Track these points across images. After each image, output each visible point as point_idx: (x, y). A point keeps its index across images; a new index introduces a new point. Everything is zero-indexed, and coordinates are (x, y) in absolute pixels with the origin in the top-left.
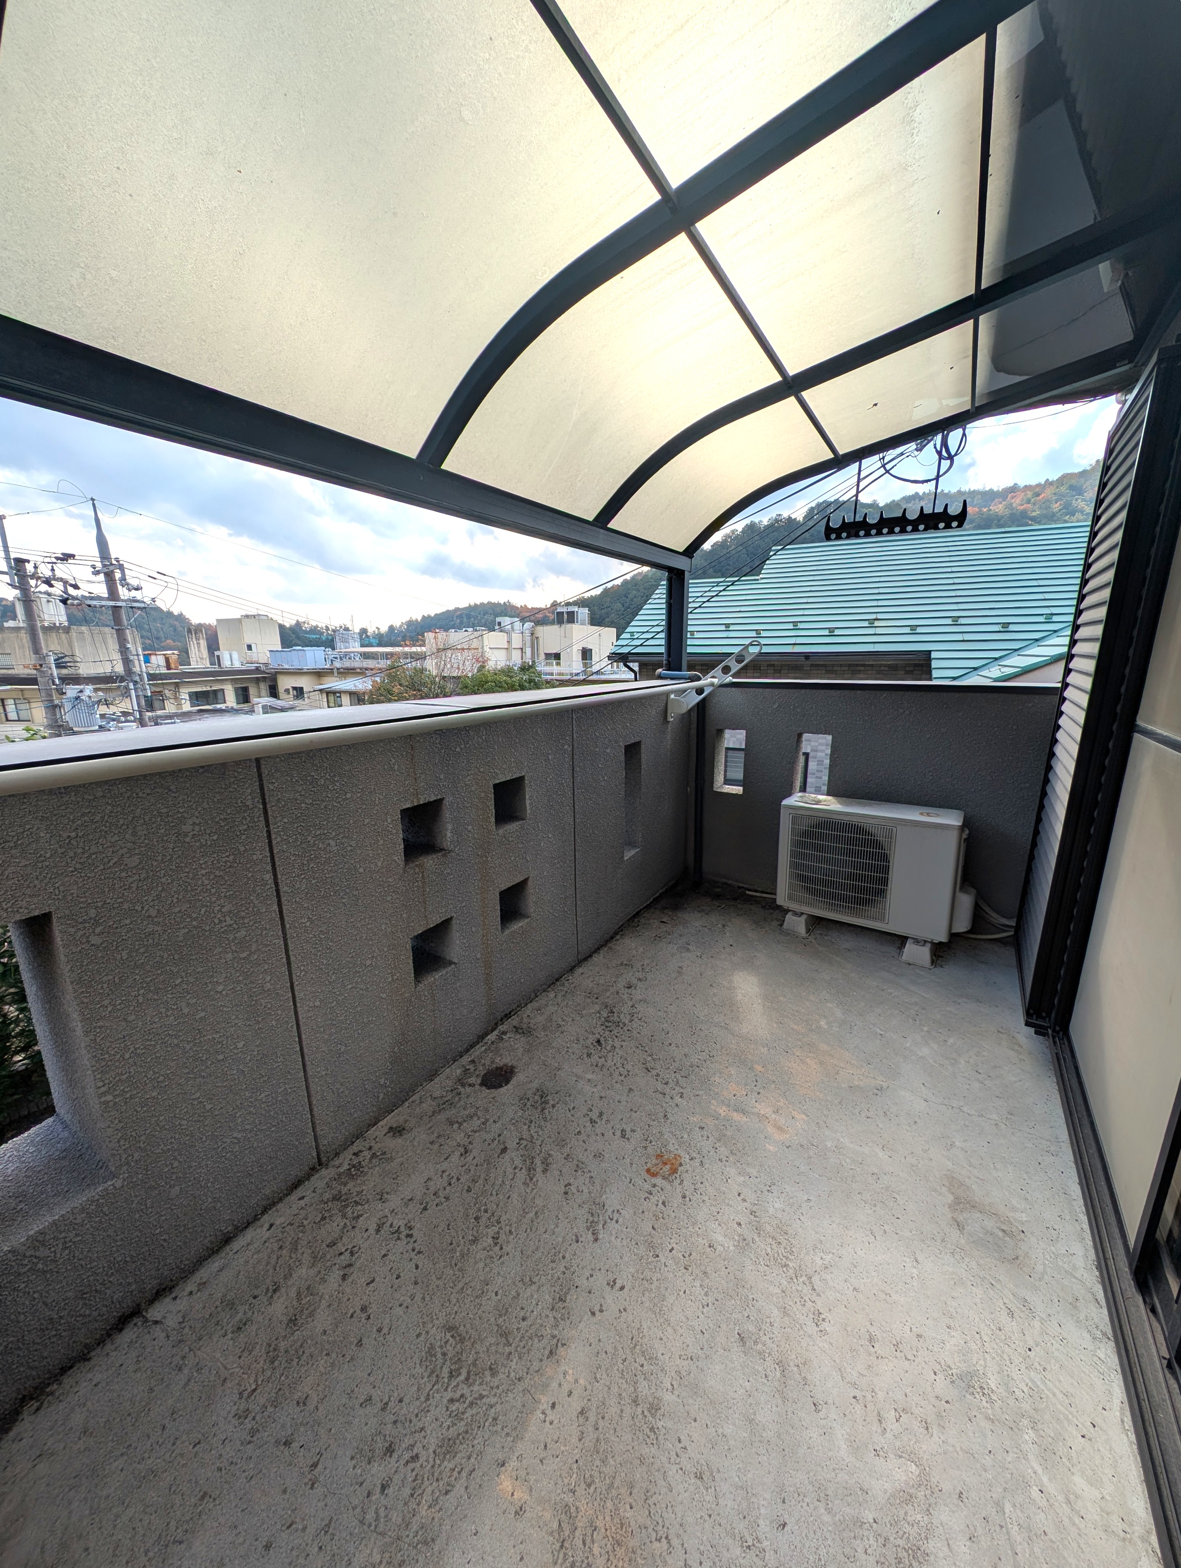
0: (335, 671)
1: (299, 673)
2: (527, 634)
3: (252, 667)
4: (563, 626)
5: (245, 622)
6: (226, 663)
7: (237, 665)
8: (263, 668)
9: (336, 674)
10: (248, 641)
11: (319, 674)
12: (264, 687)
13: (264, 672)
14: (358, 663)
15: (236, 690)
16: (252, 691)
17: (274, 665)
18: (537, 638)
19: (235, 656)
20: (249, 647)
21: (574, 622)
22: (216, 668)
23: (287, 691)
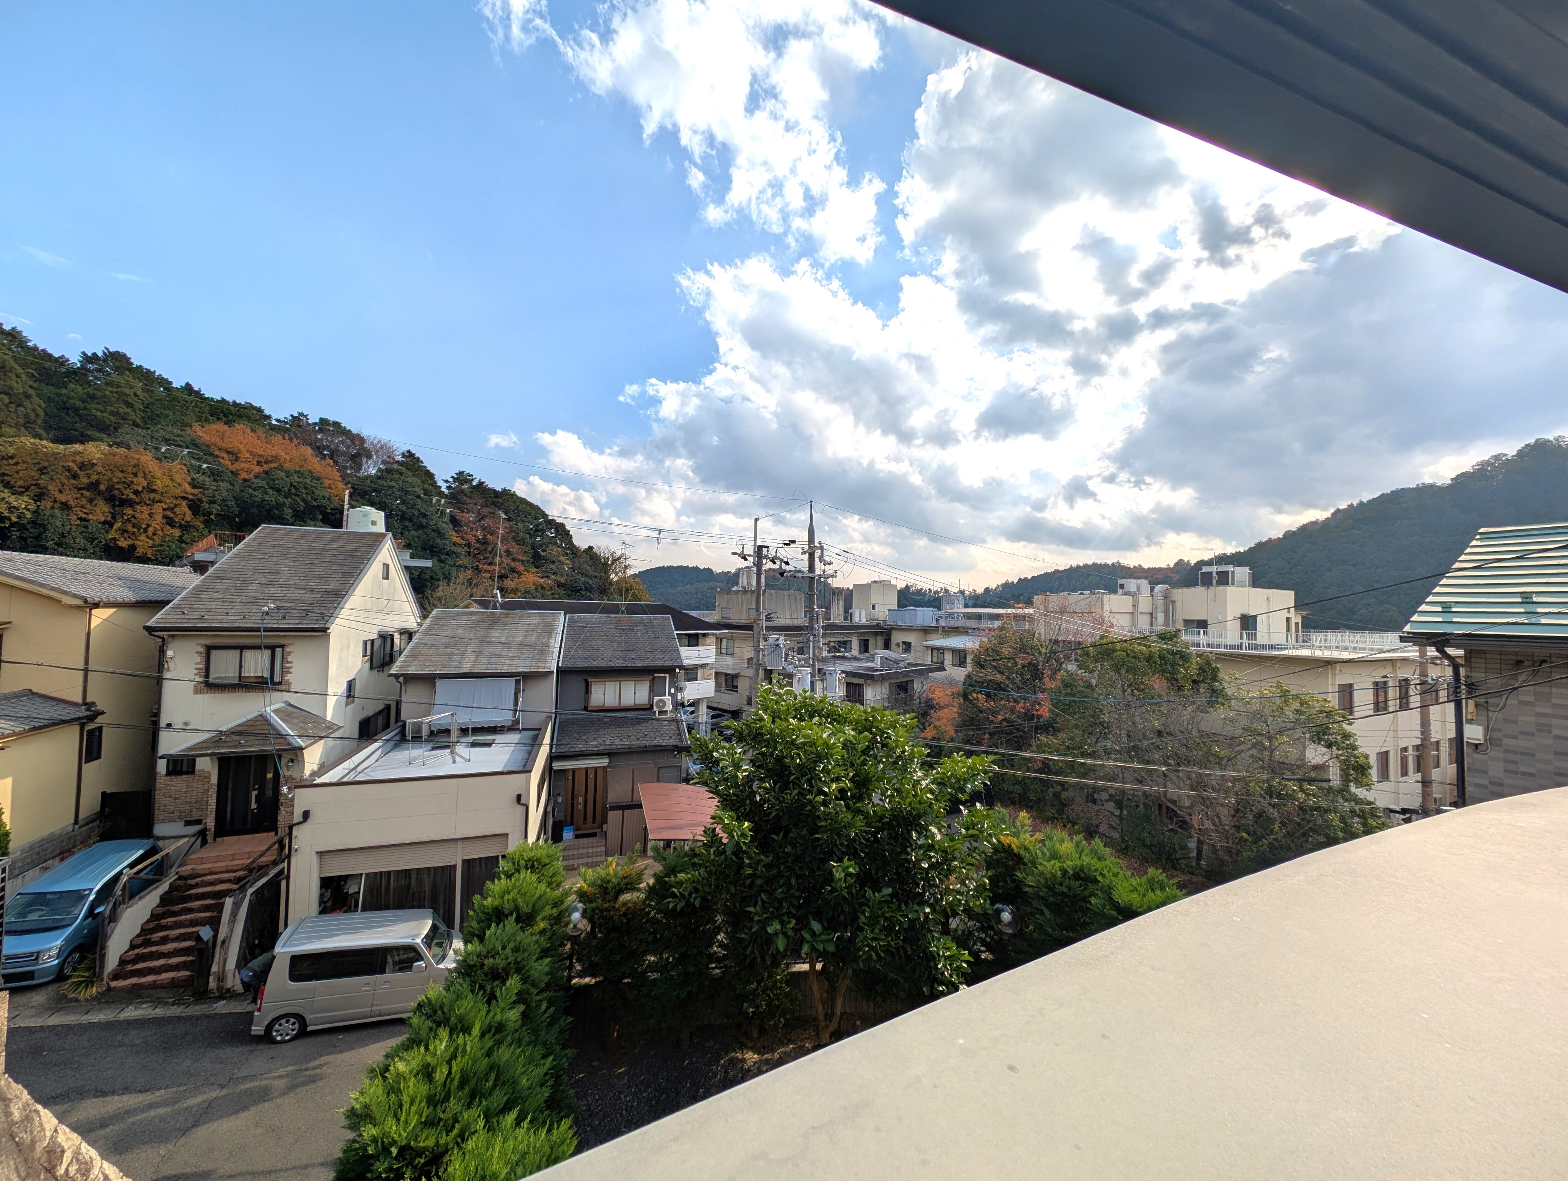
0: (941, 629)
1: (910, 629)
2: (1159, 597)
3: (875, 623)
4: (1212, 589)
5: (874, 586)
6: (856, 619)
7: (864, 621)
8: (882, 624)
9: (940, 632)
10: (873, 602)
11: (926, 631)
12: (880, 641)
13: (882, 628)
14: (960, 623)
15: (860, 642)
16: (872, 643)
17: (890, 622)
18: (1173, 602)
19: (863, 613)
20: (874, 607)
21: (1228, 584)
22: (848, 623)
23: (898, 645)
